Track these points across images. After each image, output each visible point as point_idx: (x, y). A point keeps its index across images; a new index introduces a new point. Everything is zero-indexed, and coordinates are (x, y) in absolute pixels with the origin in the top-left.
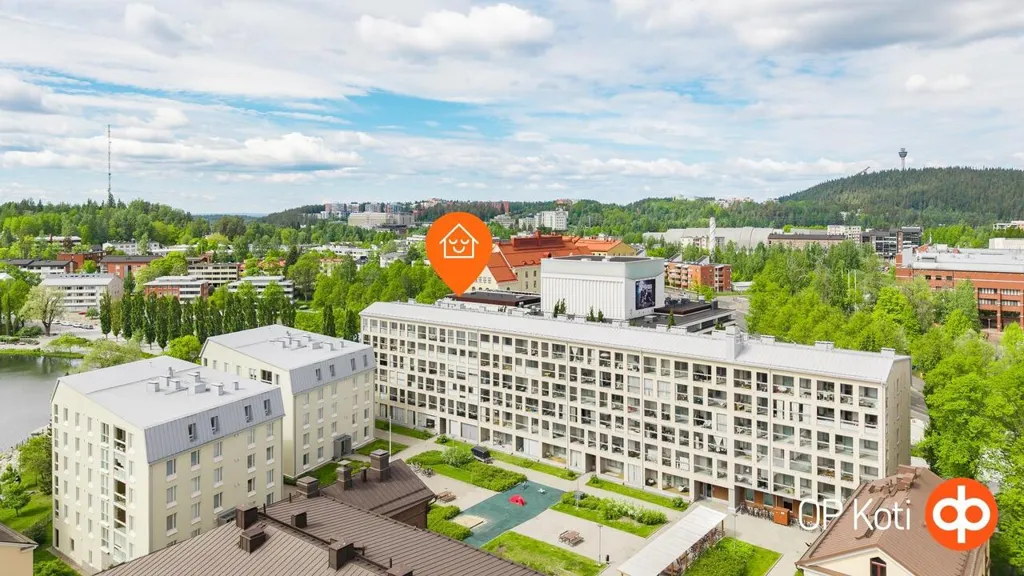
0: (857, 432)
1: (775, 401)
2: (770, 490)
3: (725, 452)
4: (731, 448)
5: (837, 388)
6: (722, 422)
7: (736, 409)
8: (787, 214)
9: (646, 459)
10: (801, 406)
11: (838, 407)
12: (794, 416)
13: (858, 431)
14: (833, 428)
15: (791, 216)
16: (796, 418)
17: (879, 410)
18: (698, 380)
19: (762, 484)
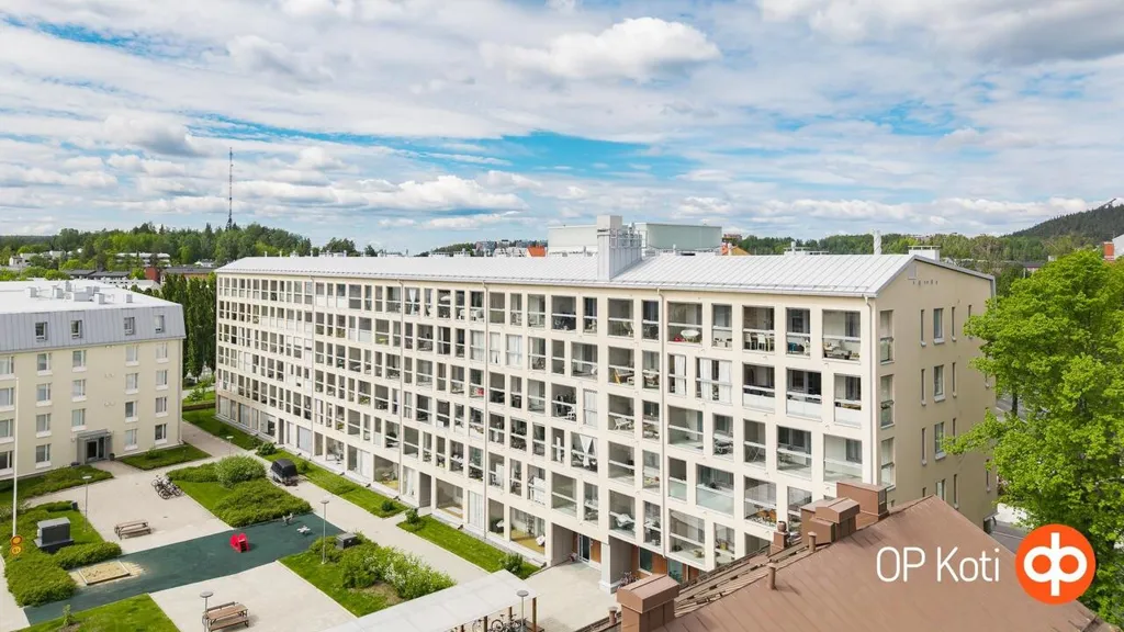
0: (819, 419)
1: (672, 357)
2: (663, 549)
3: (594, 468)
4: (603, 458)
5: (780, 320)
6: (592, 408)
7: (612, 379)
8: (1001, 249)
9: (491, 483)
10: (716, 364)
11: (781, 362)
12: (703, 386)
13: (821, 418)
14: (772, 410)
15: (1006, 251)
16: (707, 390)
17: (864, 367)
18: (560, 327)
19: (653, 536)
